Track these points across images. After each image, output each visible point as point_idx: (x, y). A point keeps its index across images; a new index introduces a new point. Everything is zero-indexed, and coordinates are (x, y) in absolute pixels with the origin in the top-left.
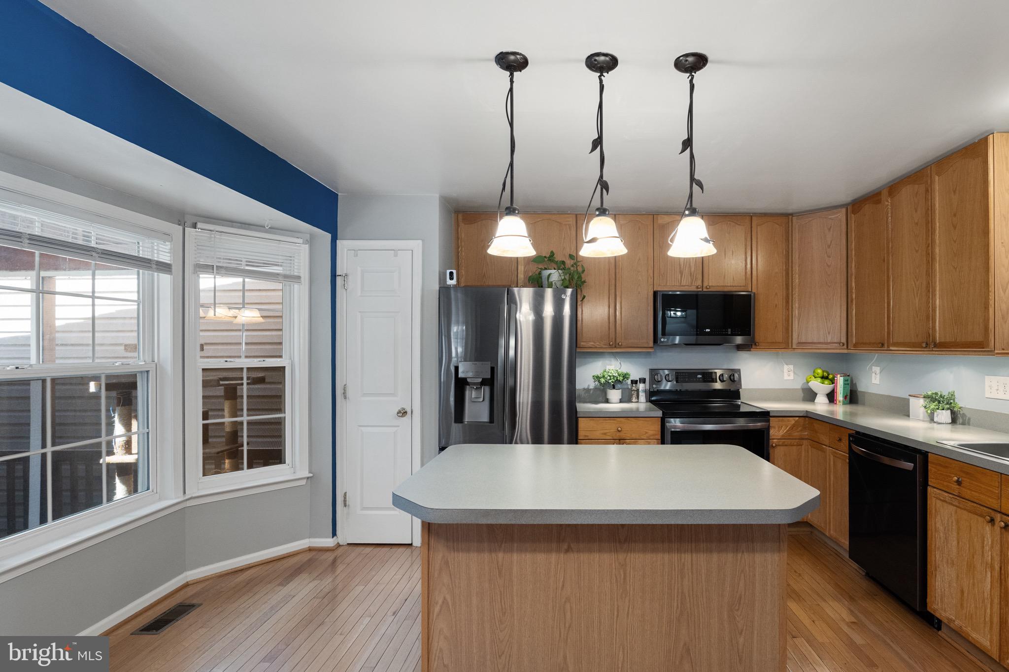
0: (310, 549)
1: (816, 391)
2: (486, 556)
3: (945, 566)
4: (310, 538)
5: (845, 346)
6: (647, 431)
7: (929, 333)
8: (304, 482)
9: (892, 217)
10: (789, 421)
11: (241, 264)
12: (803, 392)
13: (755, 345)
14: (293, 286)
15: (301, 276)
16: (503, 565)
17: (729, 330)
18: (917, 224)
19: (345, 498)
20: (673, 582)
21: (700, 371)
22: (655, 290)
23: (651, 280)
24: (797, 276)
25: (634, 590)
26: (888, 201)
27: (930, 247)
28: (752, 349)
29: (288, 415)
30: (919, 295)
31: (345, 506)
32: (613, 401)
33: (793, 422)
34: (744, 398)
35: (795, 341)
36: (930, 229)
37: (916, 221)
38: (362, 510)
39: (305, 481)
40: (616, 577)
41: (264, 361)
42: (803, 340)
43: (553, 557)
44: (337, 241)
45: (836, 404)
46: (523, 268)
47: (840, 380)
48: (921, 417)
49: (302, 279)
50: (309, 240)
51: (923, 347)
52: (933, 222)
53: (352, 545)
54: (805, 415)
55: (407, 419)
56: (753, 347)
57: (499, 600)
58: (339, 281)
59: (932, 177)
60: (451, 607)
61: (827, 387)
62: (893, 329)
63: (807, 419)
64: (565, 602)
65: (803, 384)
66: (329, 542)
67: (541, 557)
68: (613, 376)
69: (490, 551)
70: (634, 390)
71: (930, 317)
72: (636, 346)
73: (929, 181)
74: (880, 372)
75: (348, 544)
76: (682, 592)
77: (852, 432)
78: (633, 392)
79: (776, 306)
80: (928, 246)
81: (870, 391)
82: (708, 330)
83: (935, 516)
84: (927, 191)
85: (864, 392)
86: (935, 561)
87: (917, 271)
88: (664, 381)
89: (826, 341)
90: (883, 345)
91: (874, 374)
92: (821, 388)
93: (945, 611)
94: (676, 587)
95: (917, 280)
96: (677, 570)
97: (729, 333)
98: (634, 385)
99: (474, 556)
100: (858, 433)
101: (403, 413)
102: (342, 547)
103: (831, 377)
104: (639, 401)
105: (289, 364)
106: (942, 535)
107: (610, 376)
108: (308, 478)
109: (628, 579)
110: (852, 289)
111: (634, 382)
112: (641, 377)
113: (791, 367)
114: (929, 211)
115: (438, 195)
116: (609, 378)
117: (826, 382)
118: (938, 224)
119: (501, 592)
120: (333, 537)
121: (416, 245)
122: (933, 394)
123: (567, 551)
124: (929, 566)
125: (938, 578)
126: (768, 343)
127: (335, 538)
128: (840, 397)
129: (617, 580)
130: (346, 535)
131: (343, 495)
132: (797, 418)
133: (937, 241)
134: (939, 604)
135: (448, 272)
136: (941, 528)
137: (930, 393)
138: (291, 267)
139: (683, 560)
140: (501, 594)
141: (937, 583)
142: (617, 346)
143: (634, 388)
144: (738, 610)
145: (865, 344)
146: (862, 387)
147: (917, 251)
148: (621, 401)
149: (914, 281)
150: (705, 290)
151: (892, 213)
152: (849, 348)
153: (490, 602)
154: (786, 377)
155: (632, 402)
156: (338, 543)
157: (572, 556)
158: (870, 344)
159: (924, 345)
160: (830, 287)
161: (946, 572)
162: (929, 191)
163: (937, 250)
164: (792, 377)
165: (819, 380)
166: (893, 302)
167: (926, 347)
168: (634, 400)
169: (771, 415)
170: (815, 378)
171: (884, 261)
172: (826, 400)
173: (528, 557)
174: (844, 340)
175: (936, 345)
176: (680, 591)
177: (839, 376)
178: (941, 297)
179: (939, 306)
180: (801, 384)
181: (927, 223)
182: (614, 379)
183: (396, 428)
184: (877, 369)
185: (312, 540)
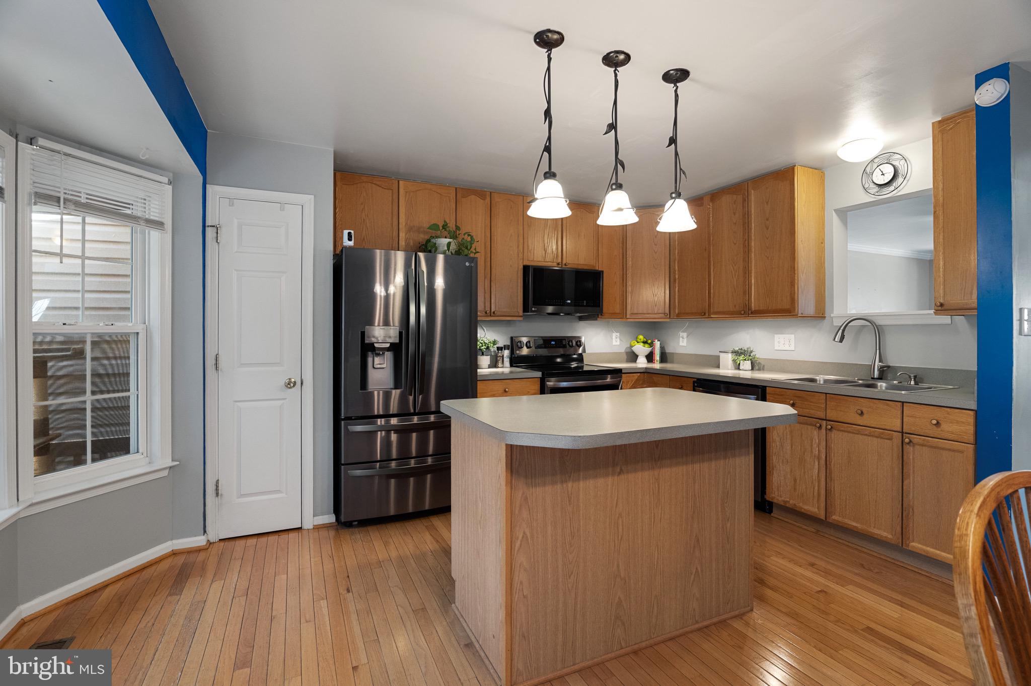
0: (174, 554)
1: (637, 353)
2: (558, 487)
3: (781, 465)
4: (172, 540)
5: (668, 316)
6: (529, 390)
7: (746, 304)
8: (165, 473)
9: (713, 217)
10: (633, 376)
11: (80, 197)
12: (626, 354)
13: (601, 315)
14: (149, 233)
15: (165, 223)
16: (572, 493)
17: (585, 302)
18: (736, 223)
19: (217, 486)
20: (689, 489)
21: (554, 338)
22: (524, 264)
23: (521, 255)
24: (630, 259)
25: (665, 498)
26: (710, 206)
27: (747, 242)
28: (598, 319)
29: (132, 394)
30: (736, 276)
31: (217, 494)
32: (483, 366)
33: (636, 377)
34: (586, 360)
35: (629, 312)
36: (747, 228)
37: (735, 222)
38: (238, 498)
39: (167, 471)
40: (653, 490)
41: (112, 325)
42: (635, 311)
43: (610, 480)
44: (207, 185)
45: (654, 363)
46: (404, 235)
47: (657, 344)
48: (730, 367)
49: (165, 226)
50: (172, 180)
51: (742, 314)
52: (749, 223)
53: (227, 540)
54: (645, 371)
55: (296, 390)
56: (600, 316)
57: (569, 526)
58: (210, 232)
59: (749, 191)
60: (529, 539)
61: (647, 350)
62: (713, 301)
63: (646, 374)
64: (618, 517)
65: (626, 348)
66: (199, 541)
67: (601, 481)
68: (485, 343)
69: (562, 482)
70: (500, 356)
71: (747, 292)
72: (508, 315)
73: (746, 194)
74: (687, 337)
75: (220, 540)
76: (694, 495)
77: (694, 380)
78: (499, 358)
79: (615, 283)
80: (746, 241)
81: (677, 352)
82: (569, 301)
83: (772, 431)
84: (744, 200)
85: (673, 353)
86: (773, 463)
87: (735, 258)
88: (525, 347)
89: (653, 312)
90: (705, 314)
91: (681, 339)
92: (641, 350)
93: (781, 497)
94: (691, 492)
95: (735, 265)
96: (691, 478)
97: (585, 304)
98: (500, 352)
99: (549, 488)
100: (698, 379)
101: (290, 385)
102: (216, 545)
103: (649, 341)
104: (504, 366)
105: (143, 329)
106: (778, 443)
107: (481, 343)
108: (170, 468)
109: (661, 491)
110: (675, 271)
111: (499, 349)
112: (505, 344)
113: (618, 334)
114: (746, 216)
115: (332, 150)
116: (481, 345)
117: (647, 345)
118: (753, 225)
119: (570, 517)
120: (204, 535)
121: (308, 200)
122: (740, 349)
123: (619, 473)
124: (767, 468)
125: (775, 475)
126: (610, 313)
127: (206, 534)
128: (657, 357)
129: (653, 493)
130: (219, 529)
131: (214, 483)
132: (639, 374)
133: (753, 238)
134: (776, 493)
135: (346, 232)
136: (778, 439)
137: (737, 349)
138: (145, 208)
139: (695, 469)
140: (570, 520)
141: (774, 479)
142: (492, 314)
143: (500, 354)
144: (726, 503)
145: (687, 314)
146: (669, 350)
147: (735, 244)
148: (490, 367)
149: (733, 266)
150: (564, 266)
151: (713, 214)
152: (671, 317)
153: (562, 529)
154: (614, 343)
155: (498, 367)
156: (208, 540)
157: (623, 477)
158: (692, 314)
159: (743, 312)
160: (656, 269)
161: (781, 469)
162: (746, 200)
163: (753, 244)
164: (618, 343)
165: (642, 344)
166: (713, 281)
167: (744, 314)
168: (500, 365)
169: (623, 372)
170: (638, 343)
171: (706, 250)
172: (645, 360)
173: (591, 483)
174: (667, 311)
175: (752, 313)
176: (693, 494)
177: (656, 340)
178: (756, 278)
179: (754, 284)
180: (625, 348)
181: (744, 224)
182: (485, 345)
183: (281, 402)
184: (685, 335)
185: (175, 542)
